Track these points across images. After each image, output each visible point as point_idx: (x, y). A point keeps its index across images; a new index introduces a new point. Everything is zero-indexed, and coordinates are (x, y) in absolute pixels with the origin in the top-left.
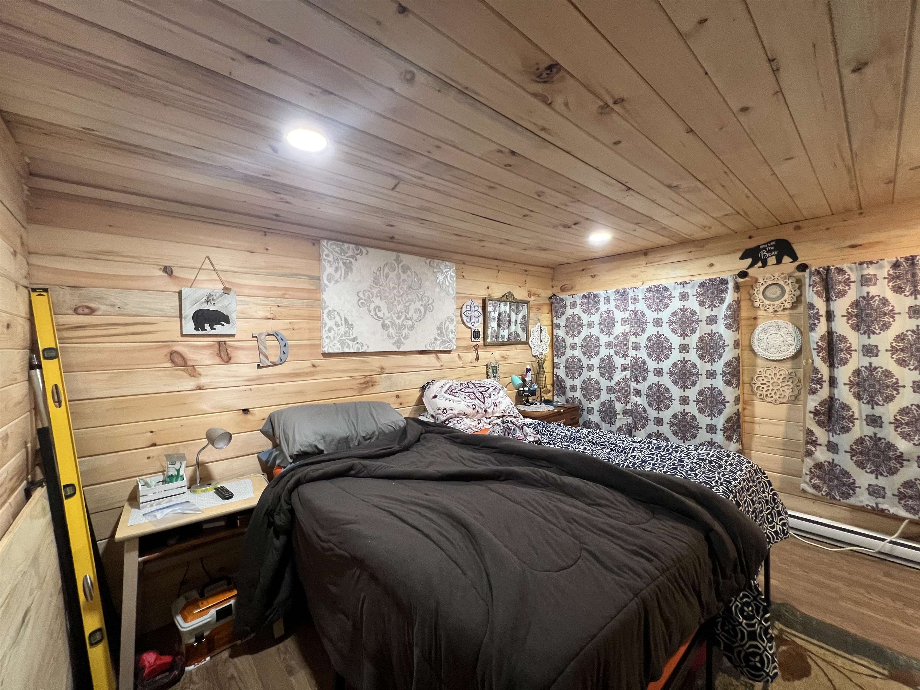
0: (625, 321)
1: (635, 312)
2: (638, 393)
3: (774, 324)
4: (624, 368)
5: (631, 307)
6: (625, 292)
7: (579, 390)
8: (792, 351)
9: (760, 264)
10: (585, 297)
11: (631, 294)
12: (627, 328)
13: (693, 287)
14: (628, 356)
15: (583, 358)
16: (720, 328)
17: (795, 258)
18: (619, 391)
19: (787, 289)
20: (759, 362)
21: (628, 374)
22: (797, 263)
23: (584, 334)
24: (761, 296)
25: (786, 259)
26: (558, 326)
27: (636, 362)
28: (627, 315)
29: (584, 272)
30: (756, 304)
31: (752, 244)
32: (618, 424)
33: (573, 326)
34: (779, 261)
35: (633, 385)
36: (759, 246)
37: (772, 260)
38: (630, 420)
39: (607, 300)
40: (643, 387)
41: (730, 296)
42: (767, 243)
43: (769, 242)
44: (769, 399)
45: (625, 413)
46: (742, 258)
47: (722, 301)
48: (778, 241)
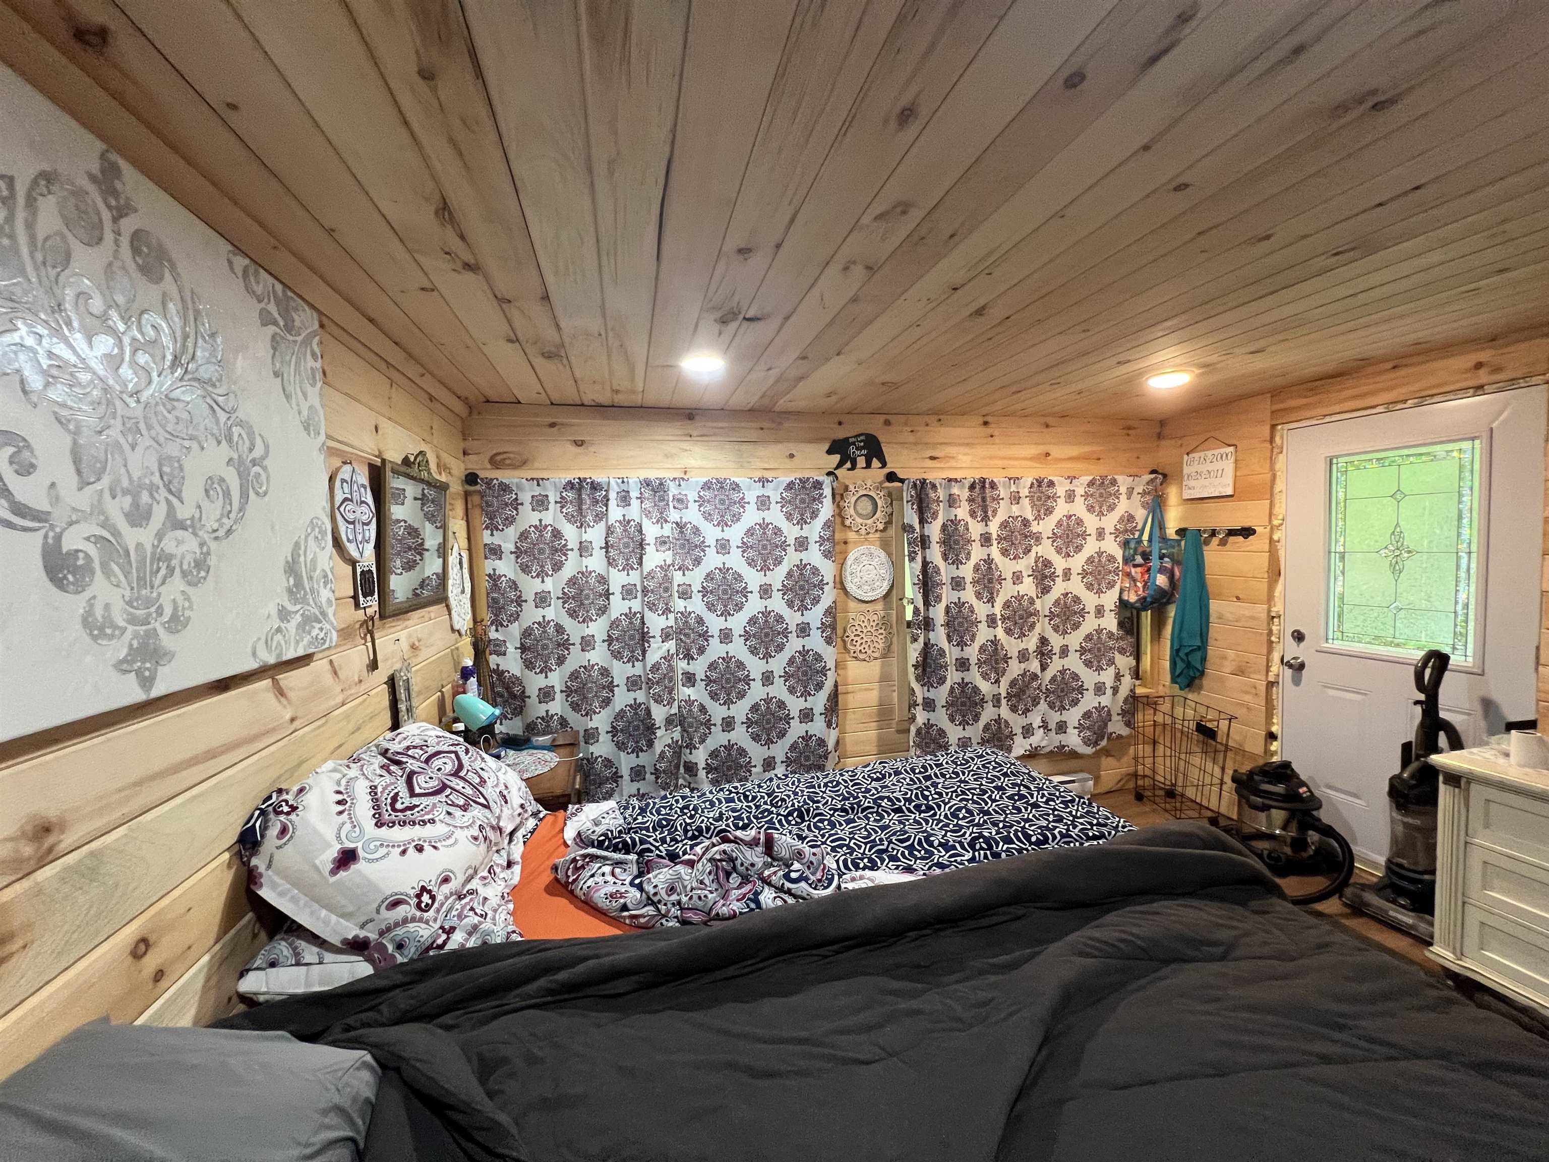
0: (662, 542)
1: (680, 526)
2: (690, 679)
3: (866, 552)
4: (666, 636)
5: (674, 515)
6: (661, 484)
8: (885, 586)
9: (848, 465)
10: (570, 485)
11: (673, 490)
12: (668, 556)
14: (671, 612)
16: (814, 556)
17: (884, 464)
19: (879, 503)
20: (852, 604)
21: (671, 645)
23: (569, 569)
24: (851, 511)
26: (495, 552)
27: (686, 622)
28: (667, 530)
29: (552, 430)
30: (847, 523)
32: (658, 747)
33: (542, 552)
35: (682, 665)
36: (847, 439)
38: (677, 735)
39: (625, 499)
41: (826, 509)
42: (855, 437)
43: (859, 435)
44: (862, 656)
45: (669, 722)
46: (829, 452)
47: (815, 515)
48: (867, 435)
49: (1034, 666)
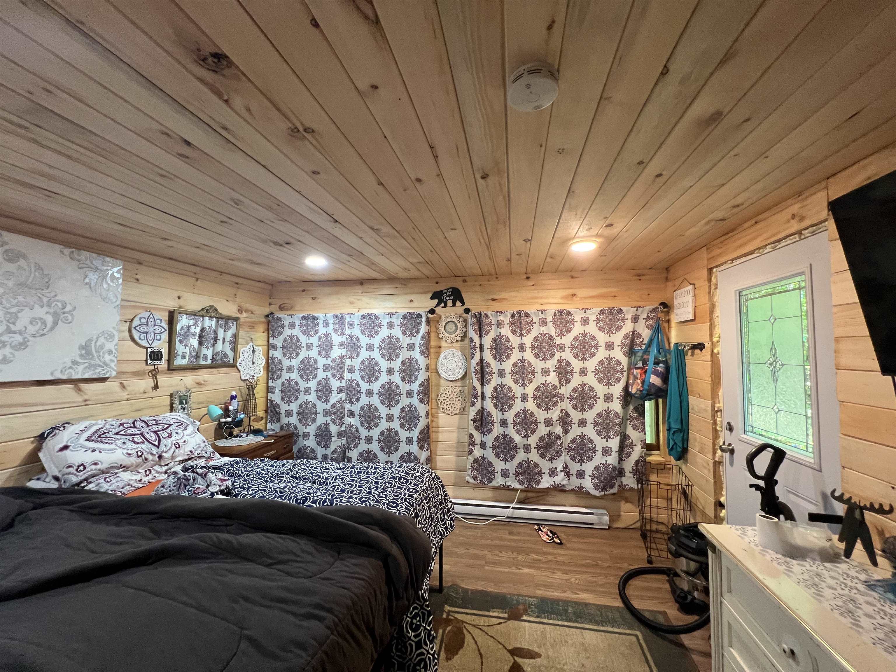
0: (341, 344)
1: (351, 337)
2: (352, 414)
3: (451, 353)
4: (340, 391)
5: (348, 331)
6: (342, 317)
7: (295, 415)
8: (461, 373)
9: (443, 305)
10: (304, 318)
11: (348, 319)
12: (344, 352)
13: (397, 318)
14: (343, 379)
15: (300, 381)
16: (416, 354)
17: (463, 304)
18: (334, 414)
19: (459, 326)
20: (442, 382)
21: (343, 396)
22: (464, 307)
23: (301, 357)
24: (443, 330)
25: (458, 303)
26: (275, 347)
27: (351, 385)
28: (344, 339)
29: (304, 293)
30: (440, 336)
31: (438, 288)
32: (333, 447)
33: (291, 347)
34: (454, 305)
35: (348, 406)
36: (442, 291)
37: (450, 303)
38: (344, 442)
39: (326, 324)
40: (356, 408)
41: (423, 328)
42: (447, 289)
43: (449, 289)
44: (448, 412)
45: (340, 434)
46: (432, 298)
47: (418, 332)
48: (453, 289)
49: (558, 430)
